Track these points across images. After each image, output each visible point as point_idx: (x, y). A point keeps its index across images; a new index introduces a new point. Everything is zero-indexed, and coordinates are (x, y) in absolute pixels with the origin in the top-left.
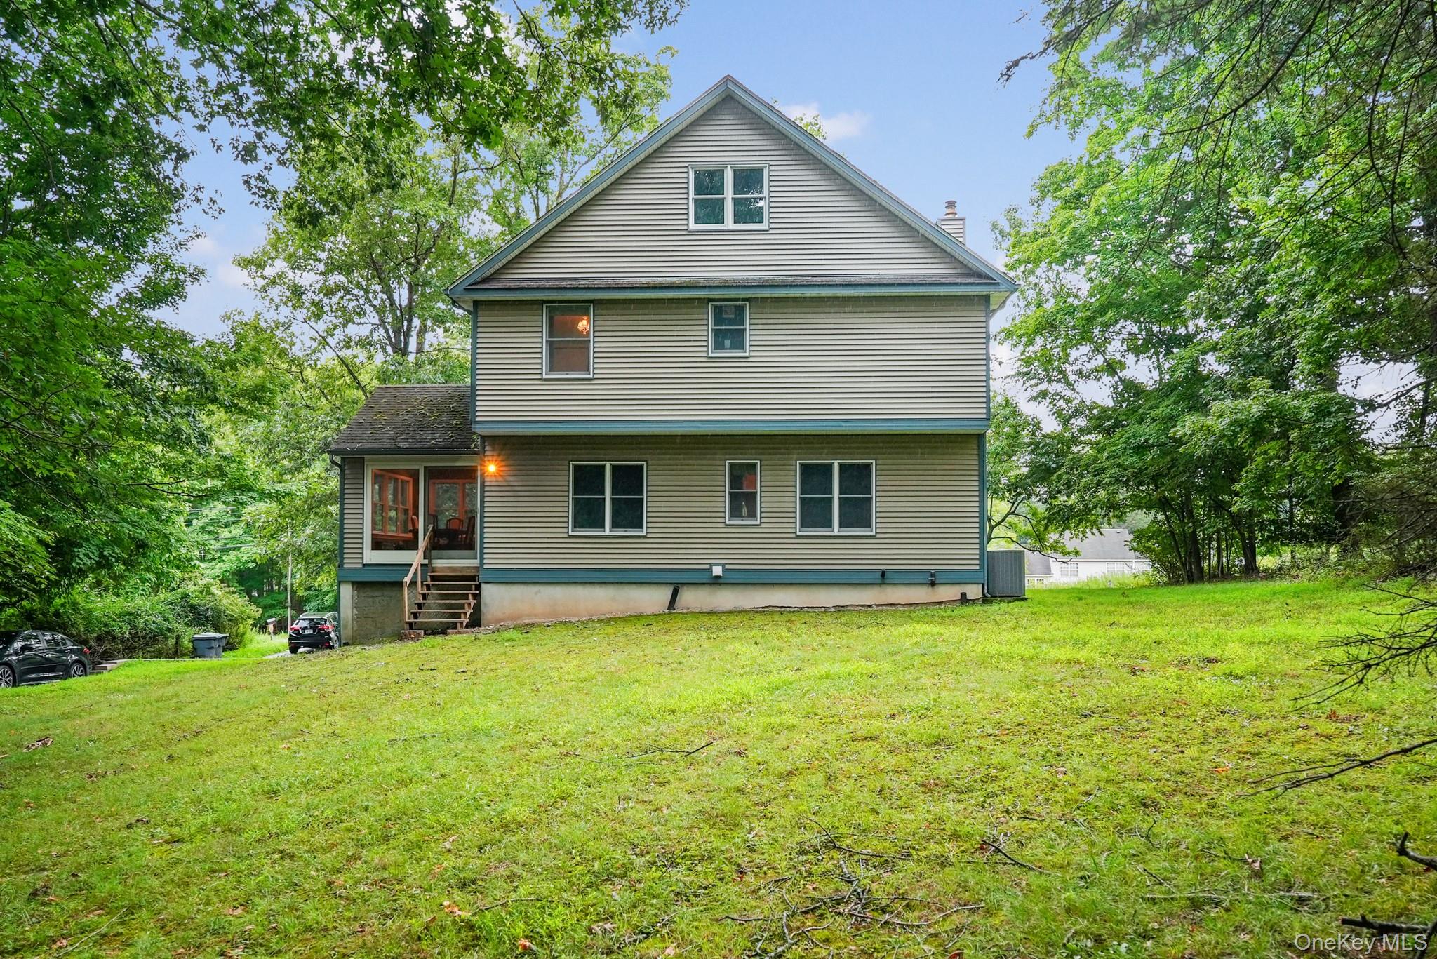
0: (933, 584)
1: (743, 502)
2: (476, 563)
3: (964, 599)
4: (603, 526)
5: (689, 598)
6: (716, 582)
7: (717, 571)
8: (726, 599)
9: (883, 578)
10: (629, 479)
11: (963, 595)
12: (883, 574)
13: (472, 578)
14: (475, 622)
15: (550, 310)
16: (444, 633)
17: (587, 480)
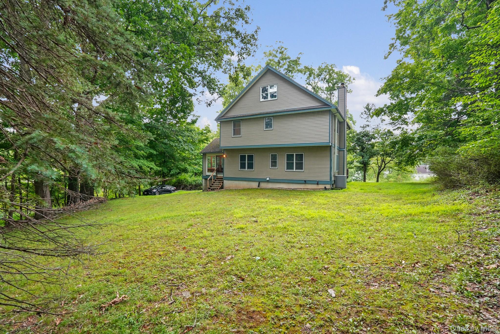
0: (318, 184)
1: (274, 164)
2: (222, 175)
3: (325, 189)
4: (245, 168)
5: (263, 185)
6: (268, 181)
7: (268, 179)
8: (270, 186)
9: (305, 182)
10: (251, 158)
11: (325, 187)
12: (305, 181)
13: (222, 179)
14: (222, 188)
15: (234, 122)
16: (214, 190)
17: (243, 158)
